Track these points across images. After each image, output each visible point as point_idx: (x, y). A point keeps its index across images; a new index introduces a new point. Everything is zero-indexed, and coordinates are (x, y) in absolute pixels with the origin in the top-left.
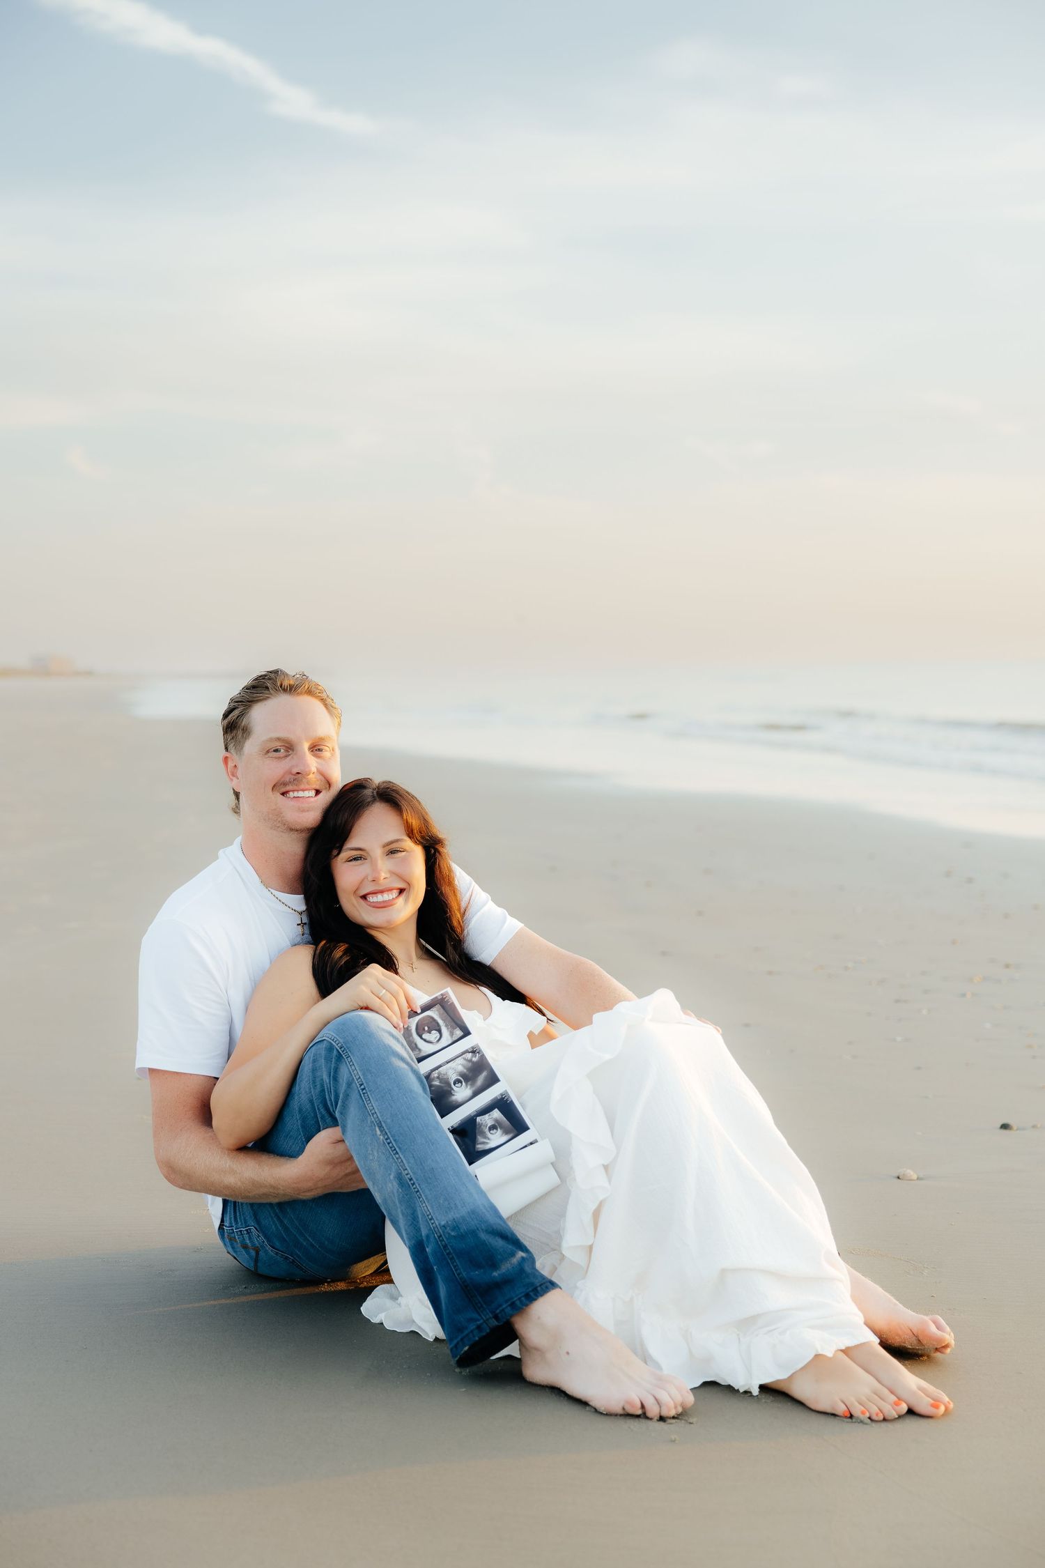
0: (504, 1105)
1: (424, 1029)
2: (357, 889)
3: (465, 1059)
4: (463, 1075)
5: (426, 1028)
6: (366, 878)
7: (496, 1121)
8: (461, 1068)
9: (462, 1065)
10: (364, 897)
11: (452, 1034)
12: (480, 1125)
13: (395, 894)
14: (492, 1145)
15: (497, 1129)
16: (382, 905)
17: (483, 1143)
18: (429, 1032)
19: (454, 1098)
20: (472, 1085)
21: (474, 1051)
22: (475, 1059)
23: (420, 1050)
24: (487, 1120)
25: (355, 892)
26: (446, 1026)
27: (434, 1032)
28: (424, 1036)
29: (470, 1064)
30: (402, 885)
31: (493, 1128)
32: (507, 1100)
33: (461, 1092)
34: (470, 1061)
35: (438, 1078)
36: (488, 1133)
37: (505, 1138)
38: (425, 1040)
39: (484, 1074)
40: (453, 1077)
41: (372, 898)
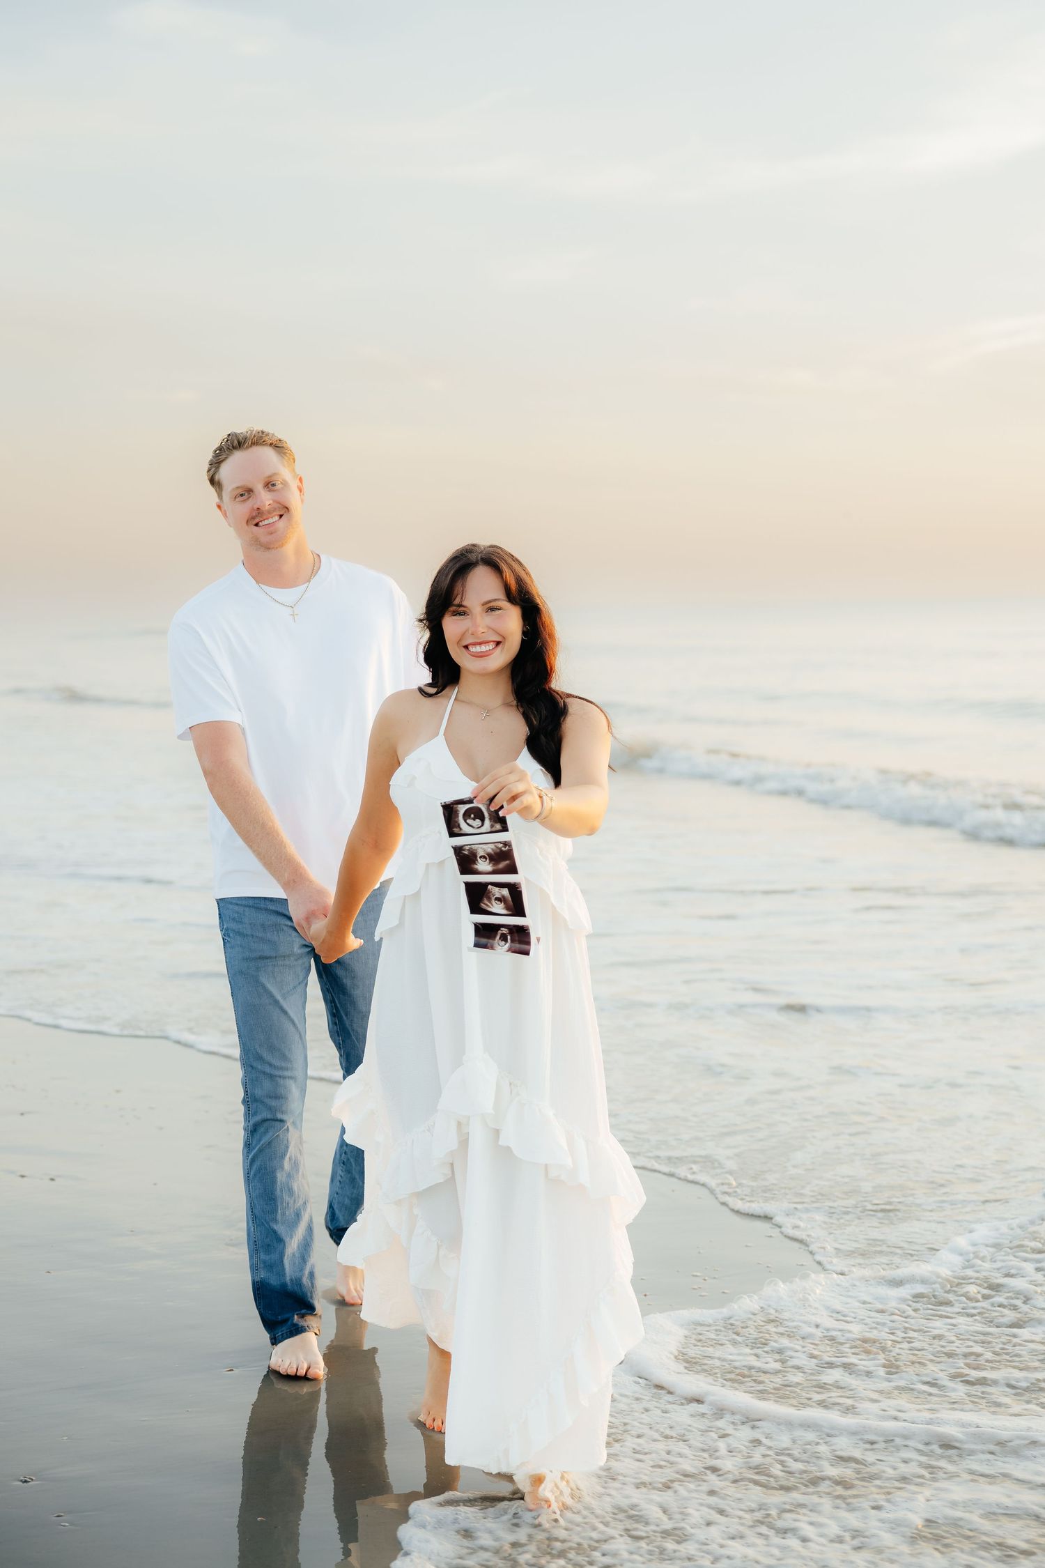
0: (515, 890)
1: (470, 816)
2: (460, 640)
3: (496, 846)
4: (489, 855)
5: (472, 816)
6: (467, 630)
7: (503, 897)
8: (489, 850)
9: (492, 849)
10: (466, 647)
11: (492, 826)
12: (490, 892)
13: (491, 646)
14: (493, 910)
15: (501, 903)
16: (480, 654)
17: (487, 905)
18: (474, 819)
19: (476, 866)
20: (494, 865)
21: (506, 844)
22: (503, 849)
23: (461, 829)
24: (497, 892)
25: (458, 643)
26: (490, 819)
27: (477, 820)
28: (468, 821)
29: (498, 851)
30: (498, 639)
31: (497, 899)
32: (518, 888)
33: (483, 865)
34: (500, 849)
35: (468, 850)
36: (493, 900)
37: (504, 912)
38: (468, 824)
39: (507, 862)
40: (481, 853)
41: (472, 649)
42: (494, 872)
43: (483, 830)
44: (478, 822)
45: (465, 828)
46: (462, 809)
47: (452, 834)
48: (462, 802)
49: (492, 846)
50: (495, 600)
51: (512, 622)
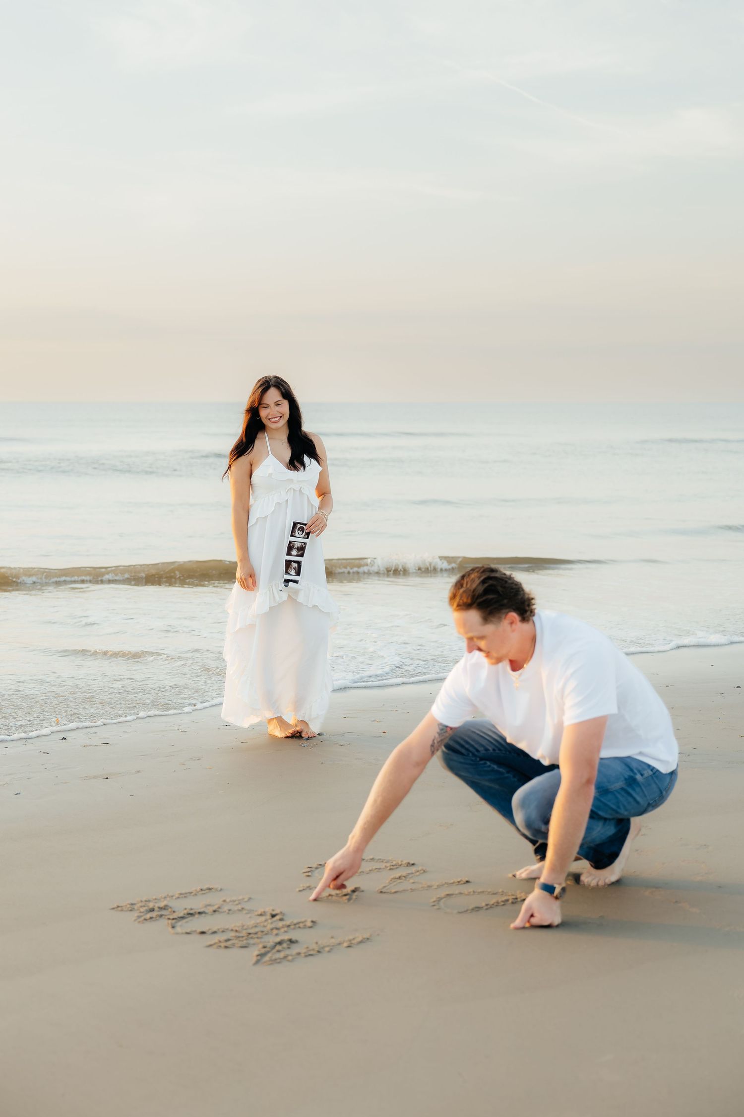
3: (302, 544)
4: (298, 548)
5: (300, 529)
6: (269, 413)
7: (296, 567)
13: (279, 418)
14: (291, 573)
15: (294, 570)
16: (275, 422)
18: (300, 531)
19: (292, 552)
20: (298, 552)
21: (305, 544)
23: (295, 534)
25: (266, 418)
26: (305, 533)
28: (298, 531)
30: (281, 415)
32: (301, 564)
33: (295, 552)
34: (303, 546)
39: (302, 552)
41: (271, 420)
42: (297, 556)
43: (301, 536)
44: (300, 533)
45: (297, 534)
46: (299, 526)
47: (292, 536)
48: (300, 523)
49: (300, 544)
50: (279, 401)
51: (285, 407)
